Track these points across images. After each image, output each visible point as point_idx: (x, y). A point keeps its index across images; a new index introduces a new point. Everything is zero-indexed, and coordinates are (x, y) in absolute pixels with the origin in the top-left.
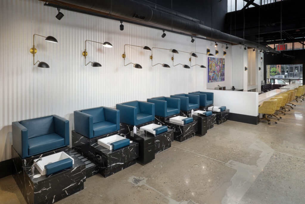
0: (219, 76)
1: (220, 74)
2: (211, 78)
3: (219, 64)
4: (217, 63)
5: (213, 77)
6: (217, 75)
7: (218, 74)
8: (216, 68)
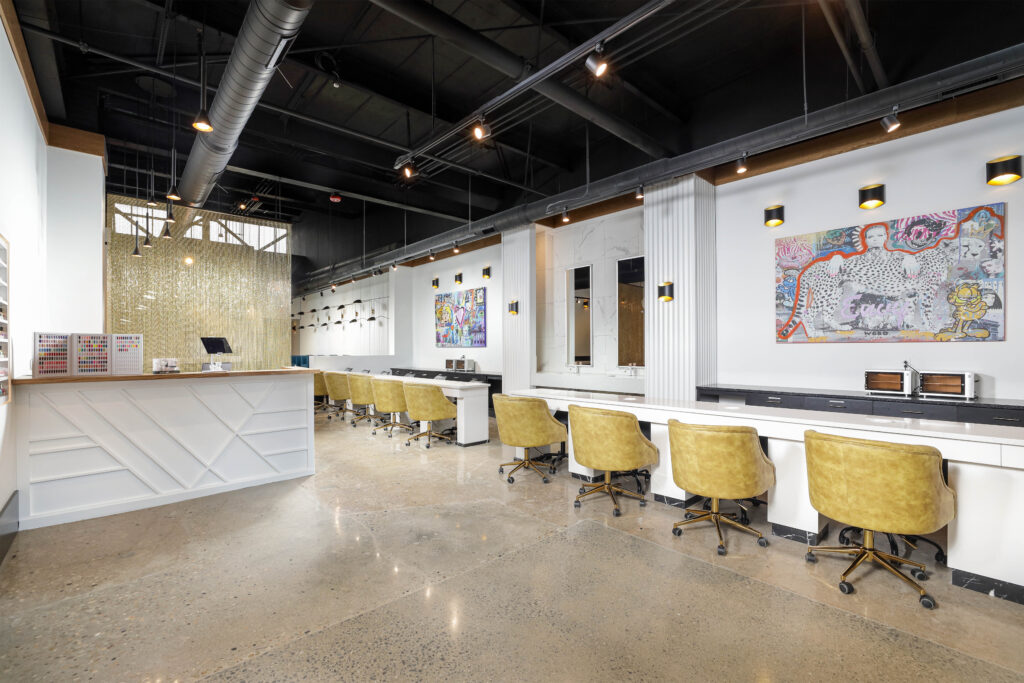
0: (465, 333)
1: (466, 328)
2: (442, 338)
3: (463, 304)
4: (456, 303)
5: (445, 336)
6: (457, 331)
7: (459, 329)
8: (454, 315)
